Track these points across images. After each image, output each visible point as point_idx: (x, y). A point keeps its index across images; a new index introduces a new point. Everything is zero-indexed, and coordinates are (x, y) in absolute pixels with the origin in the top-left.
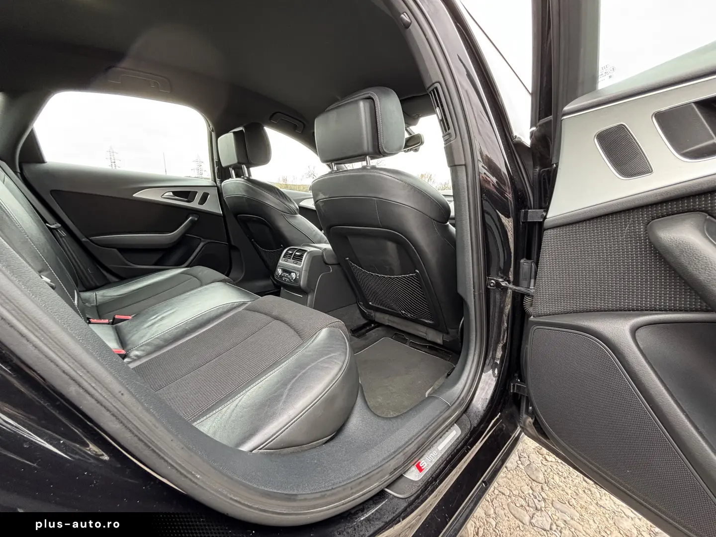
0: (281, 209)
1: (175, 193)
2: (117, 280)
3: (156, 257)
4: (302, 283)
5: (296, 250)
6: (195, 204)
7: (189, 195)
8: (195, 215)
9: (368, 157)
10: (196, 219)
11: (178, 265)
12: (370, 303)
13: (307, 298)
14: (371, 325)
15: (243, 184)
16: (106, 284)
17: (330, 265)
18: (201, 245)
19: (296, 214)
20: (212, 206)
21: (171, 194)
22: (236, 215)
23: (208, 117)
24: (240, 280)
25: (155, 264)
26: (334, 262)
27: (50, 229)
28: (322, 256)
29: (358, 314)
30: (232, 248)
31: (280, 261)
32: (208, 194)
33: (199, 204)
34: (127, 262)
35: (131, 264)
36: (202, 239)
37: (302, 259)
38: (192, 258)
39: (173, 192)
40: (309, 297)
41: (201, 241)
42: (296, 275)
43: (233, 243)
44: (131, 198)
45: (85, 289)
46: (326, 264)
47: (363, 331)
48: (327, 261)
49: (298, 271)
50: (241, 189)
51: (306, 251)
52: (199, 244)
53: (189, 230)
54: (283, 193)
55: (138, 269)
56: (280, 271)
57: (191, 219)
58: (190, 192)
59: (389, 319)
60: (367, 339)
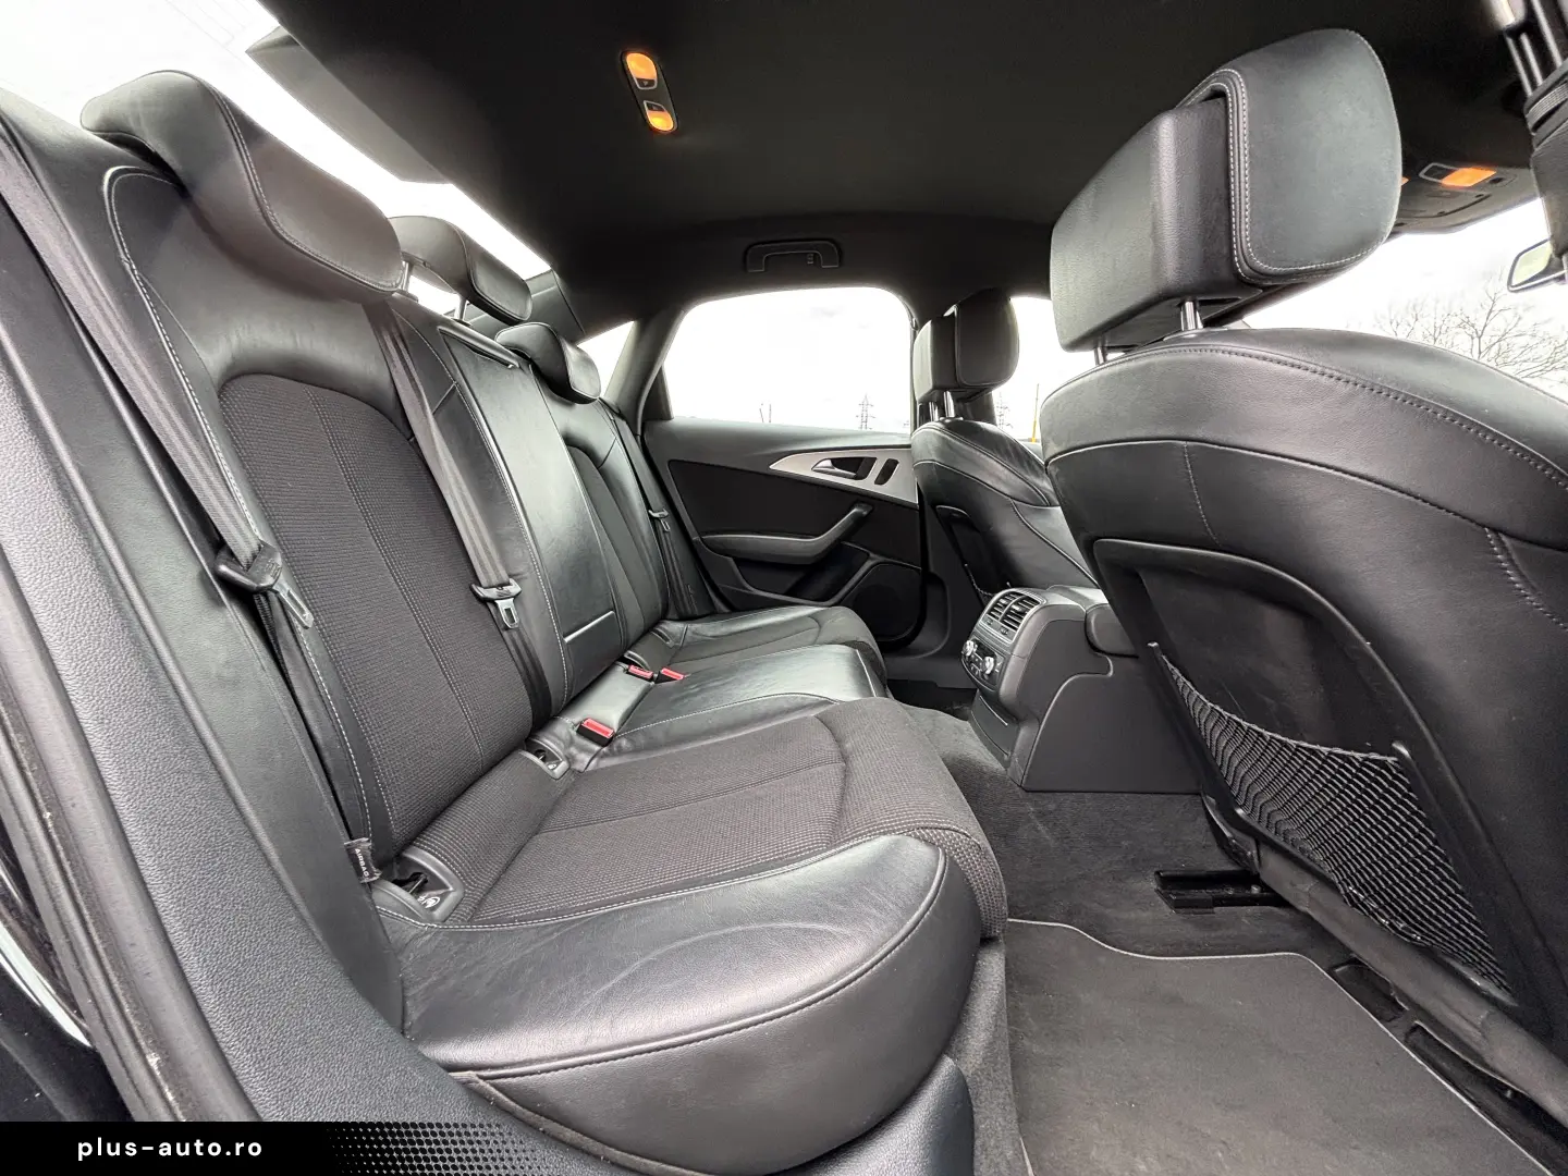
0: (1007, 492)
1: (836, 462)
2: (727, 611)
3: (791, 580)
4: (1007, 687)
5: (1018, 598)
6: (868, 484)
7: (859, 465)
8: (863, 505)
9: (1189, 306)
10: (865, 513)
11: (820, 599)
12: (1240, 811)
13: (1018, 733)
14: (1250, 889)
15: (934, 434)
16: (711, 614)
17: (1110, 654)
18: (868, 564)
19: (1051, 504)
20: (902, 488)
21: (829, 463)
22: (933, 506)
23: (910, 304)
24: (932, 652)
25: (786, 594)
26: (1123, 645)
27: (651, 518)
28: (1086, 624)
29: (1198, 834)
30: (929, 579)
31: (980, 621)
32: (896, 463)
33: (877, 482)
34: (745, 583)
35: (748, 586)
36: (872, 555)
37: (1018, 624)
38: (846, 589)
39: (833, 460)
40: (1023, 732)
41: (868, 557)
42: (995, 662)
43: (932, 570)
44: (766, 472)
45: (676, 617)
46: (1094, 648)
47: (1204, 894)
48: (1099, 644)
49: (1002, 654)
50: (930, 447)
51: (1037, 603)
52: (863, 563)
53: (849, 534)
54: (1026, 453)
55: (758, 596)
56: (970, 647)
57: (855, 513)
58: (862, 459)
59: (1314, 894)
60: (1210, 926)
